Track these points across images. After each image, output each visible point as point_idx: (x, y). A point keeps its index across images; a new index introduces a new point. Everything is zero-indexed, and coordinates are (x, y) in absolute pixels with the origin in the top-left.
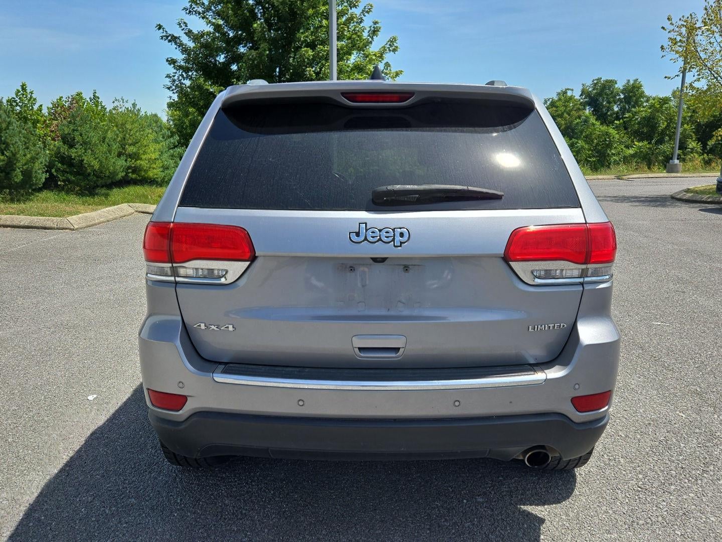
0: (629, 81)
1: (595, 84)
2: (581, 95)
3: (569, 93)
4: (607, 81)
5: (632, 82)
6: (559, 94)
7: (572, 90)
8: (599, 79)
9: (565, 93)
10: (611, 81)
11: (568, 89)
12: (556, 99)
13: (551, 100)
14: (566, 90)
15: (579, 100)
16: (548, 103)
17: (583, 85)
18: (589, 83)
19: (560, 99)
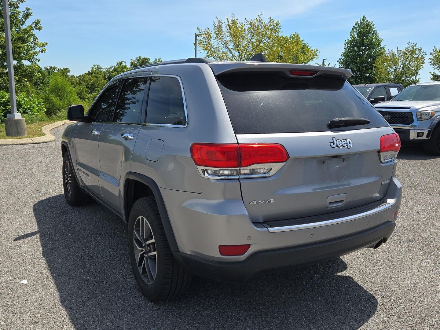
0: (156, 59)
1: (138, 60)
2: (131, 66)
3: (124, 64)
4: (144, 59)
5: (158, 60)
6: (118, 64)
7: (125, 62)
8: (140, 57)
9: (121, 63)
10: (147, 59)
11: (123, 61)
12: (117, 66)
13: (113, 67)
14: (121, 62)
15: (130, 68)
16: (112, 69)
17: (131, 60)
18: (135, 59)
19: (119, 67)
